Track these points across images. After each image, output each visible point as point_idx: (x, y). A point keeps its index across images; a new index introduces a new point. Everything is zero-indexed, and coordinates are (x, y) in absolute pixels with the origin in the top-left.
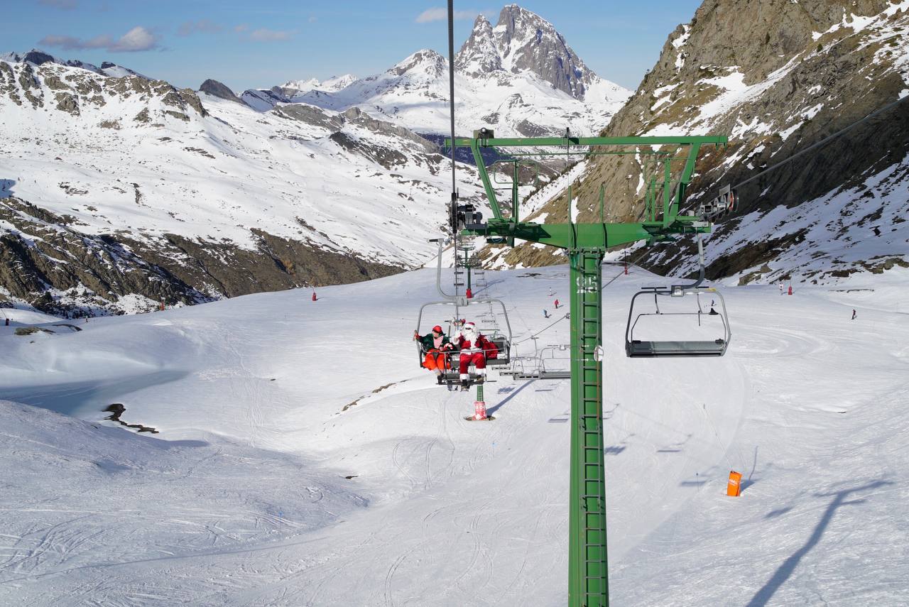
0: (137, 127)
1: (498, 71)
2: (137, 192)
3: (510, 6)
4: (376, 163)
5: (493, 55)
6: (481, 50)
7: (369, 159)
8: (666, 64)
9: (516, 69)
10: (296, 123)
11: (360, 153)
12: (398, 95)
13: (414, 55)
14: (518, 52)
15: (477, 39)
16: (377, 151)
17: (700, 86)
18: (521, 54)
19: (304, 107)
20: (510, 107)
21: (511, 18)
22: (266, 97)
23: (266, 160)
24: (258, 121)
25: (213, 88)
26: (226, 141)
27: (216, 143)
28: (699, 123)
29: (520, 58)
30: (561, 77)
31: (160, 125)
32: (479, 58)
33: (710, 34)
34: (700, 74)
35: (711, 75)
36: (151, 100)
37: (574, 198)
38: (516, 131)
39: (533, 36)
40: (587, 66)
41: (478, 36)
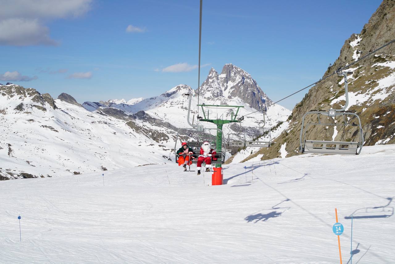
0: (15, 113)
1: (221, 97)
2: (10, 149)
3: (228, 64)
4: (151, 139)
5: (218, 89)
6: (212, 86)
7: (147, 137)
8: (346, 58)
9: (231, 97)
10: (109, 117)
11: (143, 133)
12: (167, 107)
13: (176, 87)
14: (232, 88)
15: (210, 80)
16: (152, 133)
17: (376, 68)
18: (233, 89)
19: (114, 110)
20: (227, 116)
21: (229, 70)
22: (95, 106)
23: (88, 134)
24: (88, 115)
25: (64, 97)
26: (66, 123)
27: (60, 124)
28: (379, 91)
29: (233, 91)
30: (254, 101)
31: (29, 113)
32: (211, 90)
33: (382, 33)
34: (375, 60)
35: (384, 60)
36: (26, 99)
37: (283, 144)
38: (230, 129)
39: (240, 80)
40: (269, 97)
41: (211, 79)
